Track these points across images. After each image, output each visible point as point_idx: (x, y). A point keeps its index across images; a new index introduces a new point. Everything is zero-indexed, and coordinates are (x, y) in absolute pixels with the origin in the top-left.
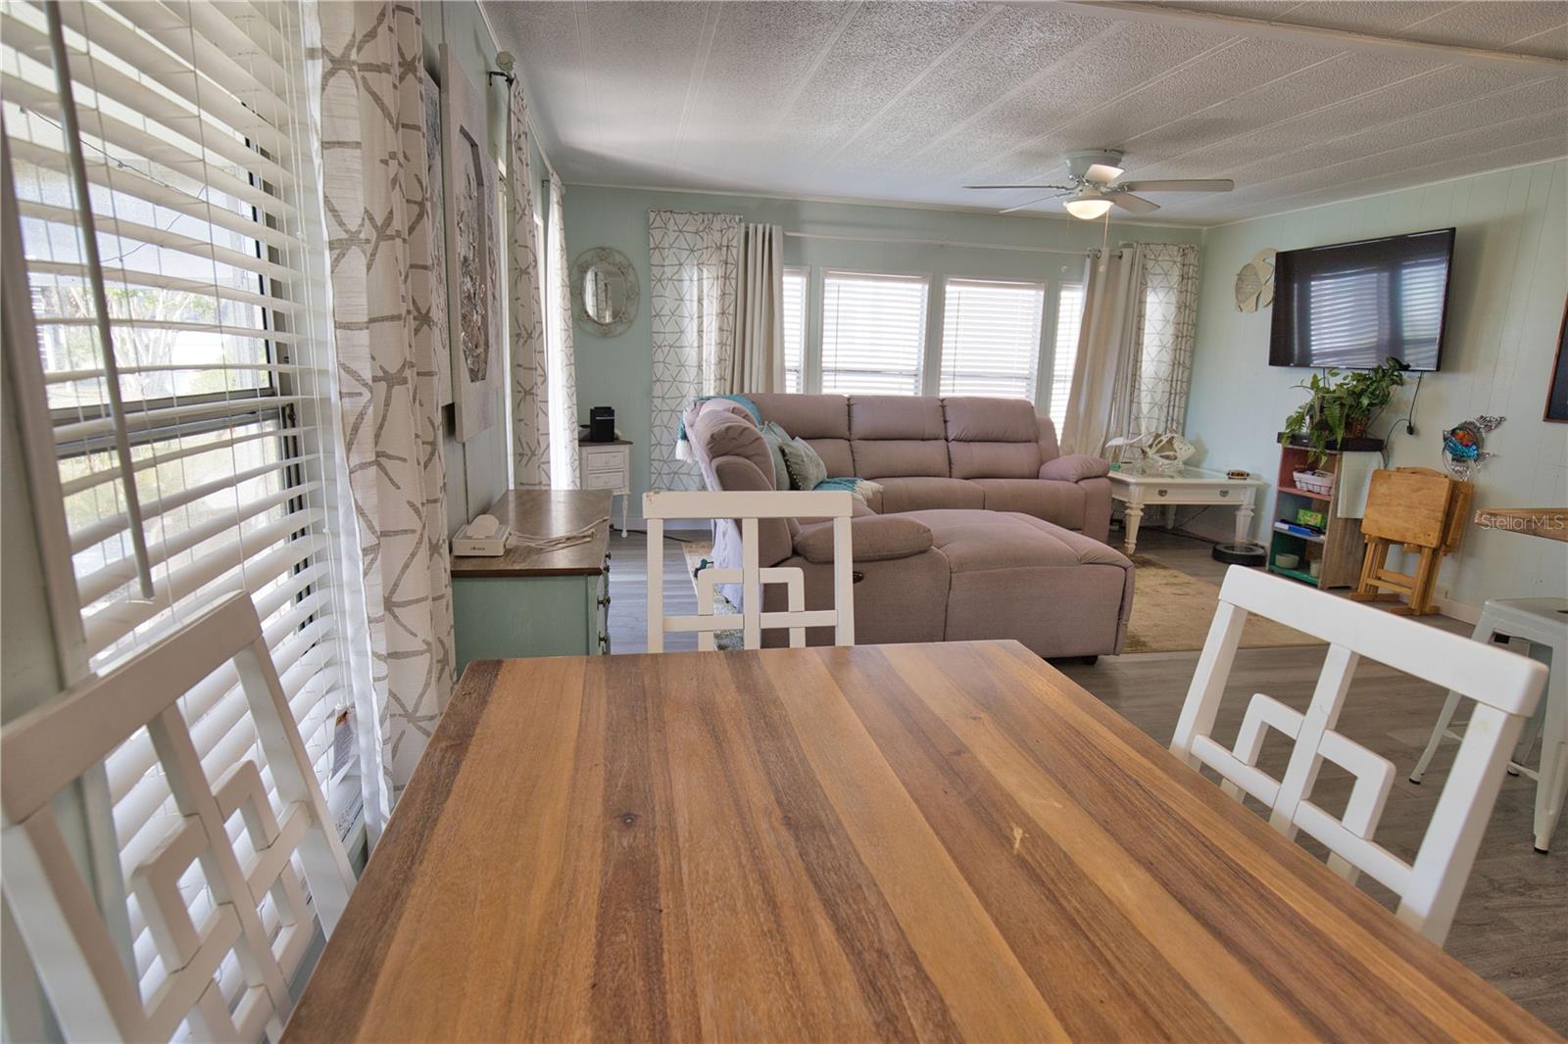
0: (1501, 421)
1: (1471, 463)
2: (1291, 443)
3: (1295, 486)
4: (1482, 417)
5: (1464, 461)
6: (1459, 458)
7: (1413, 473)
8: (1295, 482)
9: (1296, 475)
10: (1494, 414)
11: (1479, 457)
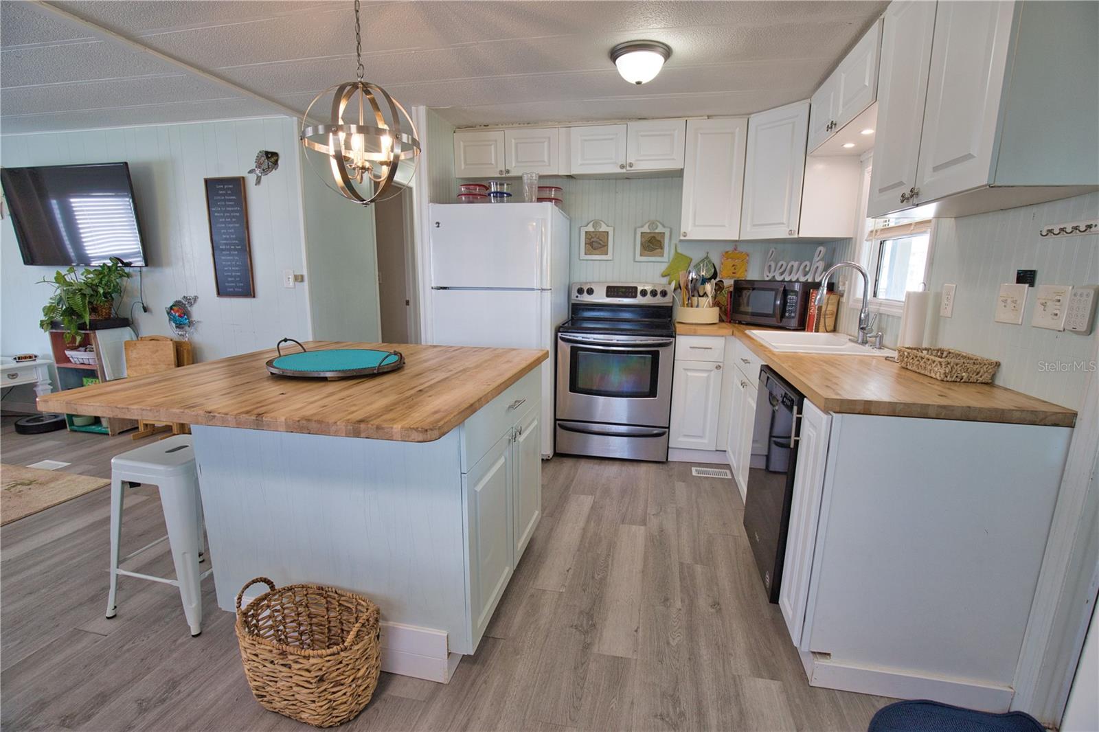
0: (196, 299)
1: (187, 328)
2: (52, 328)
3: (70, 361)
4: (184, 297)
5: (183, 328)
6: (179, 326)
7: (151, 340)
8: (68, 358)
9: (68, 353)
10: (191, 294)
11: (191, 324)
